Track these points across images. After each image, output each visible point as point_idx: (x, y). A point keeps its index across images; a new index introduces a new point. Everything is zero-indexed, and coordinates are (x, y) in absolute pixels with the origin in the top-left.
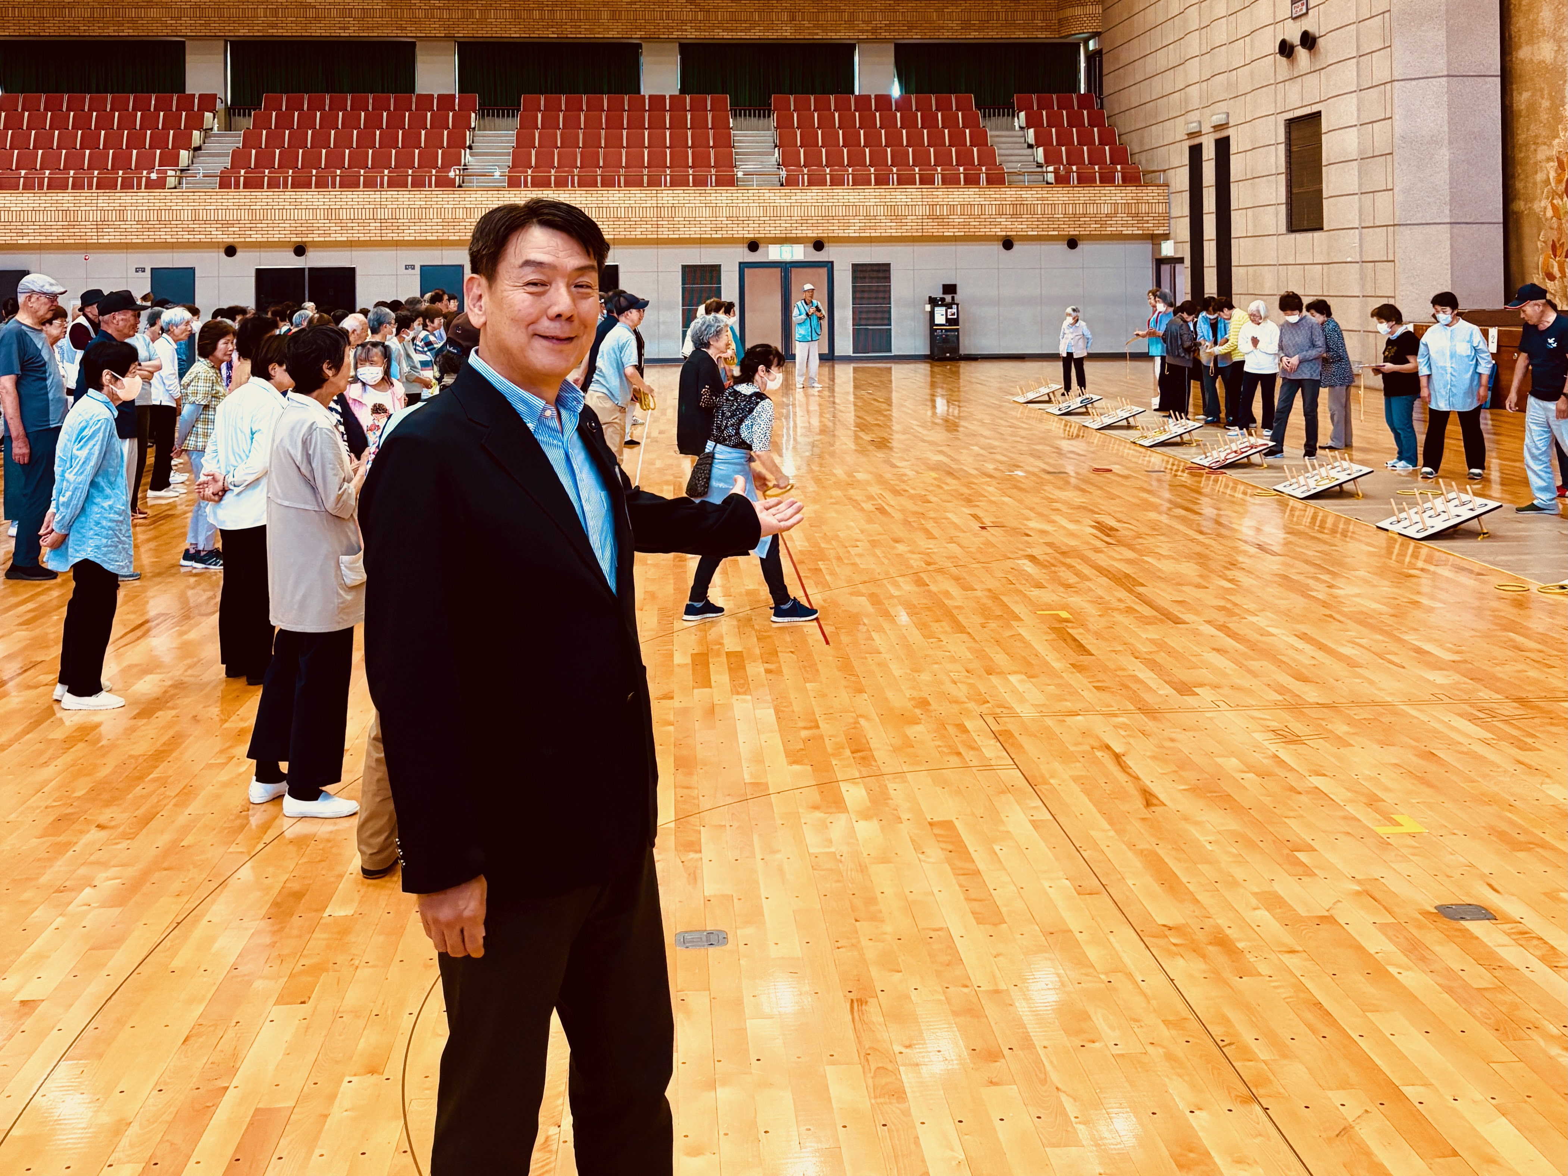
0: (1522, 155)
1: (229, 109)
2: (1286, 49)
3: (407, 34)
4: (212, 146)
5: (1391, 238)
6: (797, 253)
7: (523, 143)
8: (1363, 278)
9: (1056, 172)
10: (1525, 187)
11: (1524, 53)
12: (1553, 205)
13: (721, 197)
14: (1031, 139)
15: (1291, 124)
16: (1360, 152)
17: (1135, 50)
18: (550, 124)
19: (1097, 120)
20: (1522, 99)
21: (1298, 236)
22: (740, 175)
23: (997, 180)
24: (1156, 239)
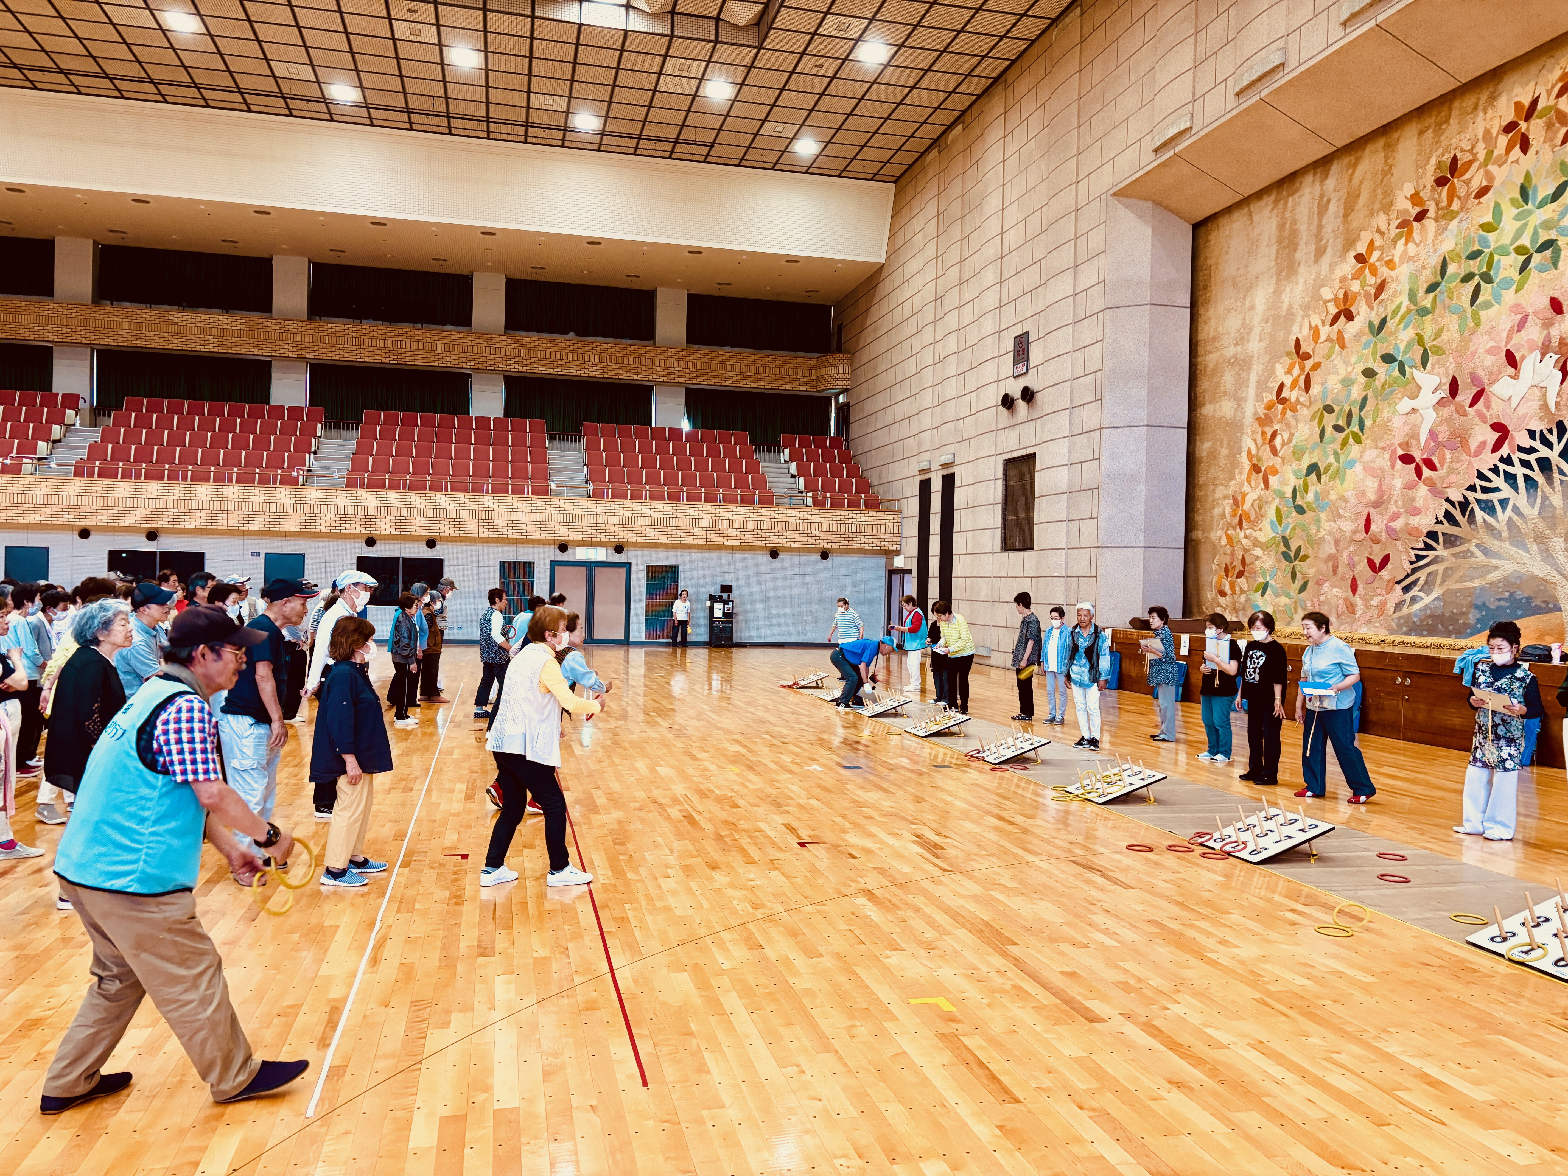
0: (1202, 494)
1: (95, 409)
2: (1008, 402)
3: (264, 352)
4: (72, 439)
5: (1094, 558)
6: (601, 555)
7: (362, 450)
8: (1067, 590)
9: (814, 498)
10: (1204, 520)
11: (1207, 410)
12: (1227, 535)
13: (537, 505)
14: (794, 471)
15: (1008, 463)
16: (1069, 487)
17: (876, 404)
18: (387, 435)
19: (845, 458)
20: (1204, 447)
21: (1013, 555)
22: (553, 486)
23: (768, 500)
24: (889, 554)
